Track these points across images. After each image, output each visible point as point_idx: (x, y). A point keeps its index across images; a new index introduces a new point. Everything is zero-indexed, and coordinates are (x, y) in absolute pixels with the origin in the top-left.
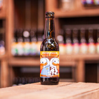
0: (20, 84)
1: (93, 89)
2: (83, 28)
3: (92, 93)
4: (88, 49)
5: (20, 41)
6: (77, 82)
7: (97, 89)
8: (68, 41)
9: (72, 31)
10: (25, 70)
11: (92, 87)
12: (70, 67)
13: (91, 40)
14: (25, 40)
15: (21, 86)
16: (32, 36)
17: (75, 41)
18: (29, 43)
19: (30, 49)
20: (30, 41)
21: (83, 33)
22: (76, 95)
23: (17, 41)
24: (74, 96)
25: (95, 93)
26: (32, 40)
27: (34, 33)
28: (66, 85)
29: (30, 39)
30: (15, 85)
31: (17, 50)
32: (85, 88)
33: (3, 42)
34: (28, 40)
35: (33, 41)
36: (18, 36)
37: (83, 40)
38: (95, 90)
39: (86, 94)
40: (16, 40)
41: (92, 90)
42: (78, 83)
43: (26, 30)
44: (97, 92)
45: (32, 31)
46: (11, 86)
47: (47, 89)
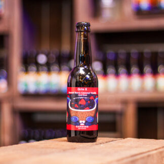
0: (32, 141)
1: (150, 149)
2: (134, 49)
3: (149, 156)
4: (143, 83)
5: (32, 70)
6: (124, 138)
7: (156, 149)
8: (111, 70)
9: (117, 55)
10: (39, 118)
11: (148, 145)
12: (113, 113)
13: (147, 69)
14: (40, 68)
15: (34, 144)
16: (51, 62)
17: (122, 70)
18: (47, 73)
19: (49, 83)
20: (49, 71)
21: (134, 57)
22: (122, 159)
23: (26, 71)
24: (118, 161)
25: (153, 155)
26: (51, 68)
27: (54, 56)
28: (107, 142)
29: (48, 67)
30: (23, 142)
31: (26, 85)
32: (136, 147)
33: (5, 72)
34: (45, 68)
35: (54, 70)
36: (29, 62)
37: (134, 69)
38: (153, 150)
39: (138, 157)
40: (25, 69)
41: (149, 151)
42: (126, 139)
43: (43, 53)
44: (156, 154)
45: (51, 55)
46: (17, 143)
47: (75, 148)
